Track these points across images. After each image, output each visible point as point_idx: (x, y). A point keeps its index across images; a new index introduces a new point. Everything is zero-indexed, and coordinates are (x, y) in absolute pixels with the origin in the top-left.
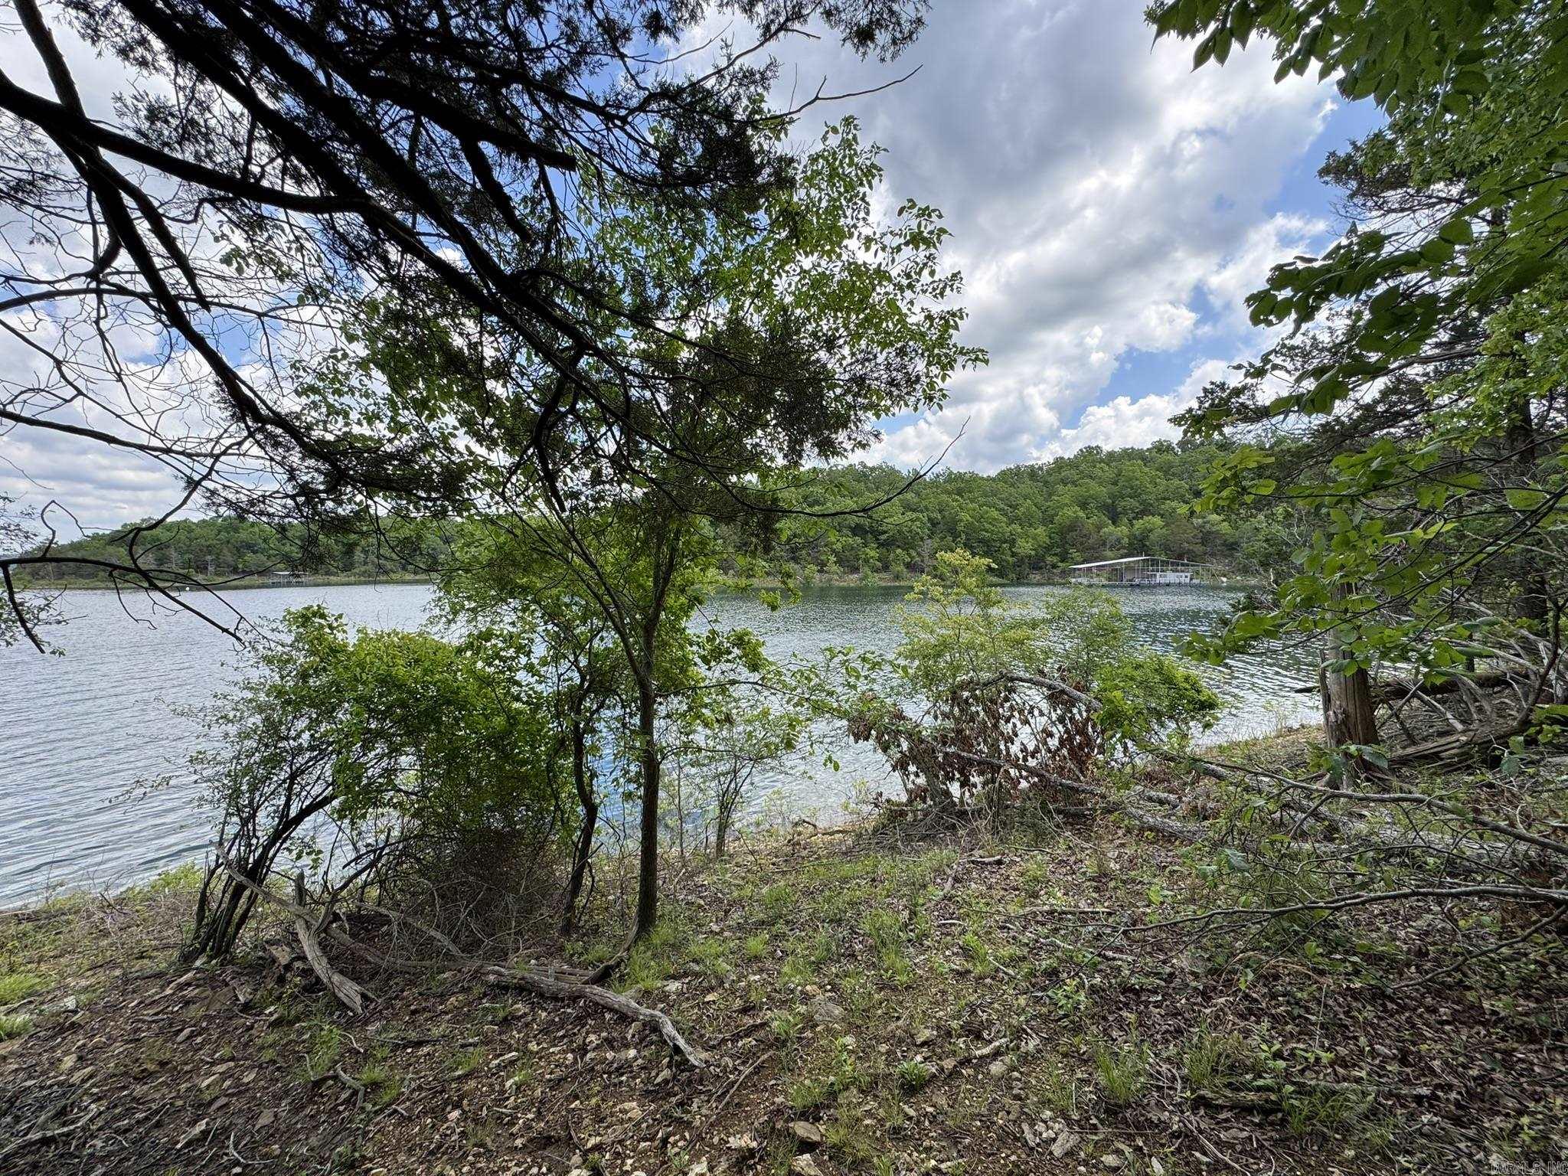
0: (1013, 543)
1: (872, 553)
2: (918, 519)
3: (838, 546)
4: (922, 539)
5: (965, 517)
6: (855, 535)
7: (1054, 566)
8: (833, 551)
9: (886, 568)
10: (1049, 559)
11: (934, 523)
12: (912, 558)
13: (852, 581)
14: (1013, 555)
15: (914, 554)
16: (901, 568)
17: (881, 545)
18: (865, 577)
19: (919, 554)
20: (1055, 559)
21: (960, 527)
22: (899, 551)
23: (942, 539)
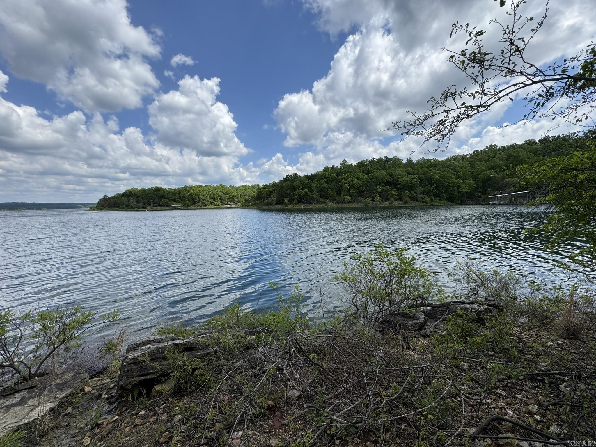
0: (459, 187)
1: (394, 193)
2: (415, 178)
3: (380, 190)
4: (417, 187)
5: (436, 176)
6: (386, 185)
7: (479, 197)
8: (378, 192)
9: (400, 199)
10: (477, 194)
11: (421, 180)
12: (412, 194)
13: (386, 204)
14: (459, 192)
15: (413, 193)
16: (408, 199)
17: (398, 190)
18: (392, 203)
19: (415, 193)
20: (480, 194)
21: (434, 181)
22: (406, 191)
23: (425, 186)
